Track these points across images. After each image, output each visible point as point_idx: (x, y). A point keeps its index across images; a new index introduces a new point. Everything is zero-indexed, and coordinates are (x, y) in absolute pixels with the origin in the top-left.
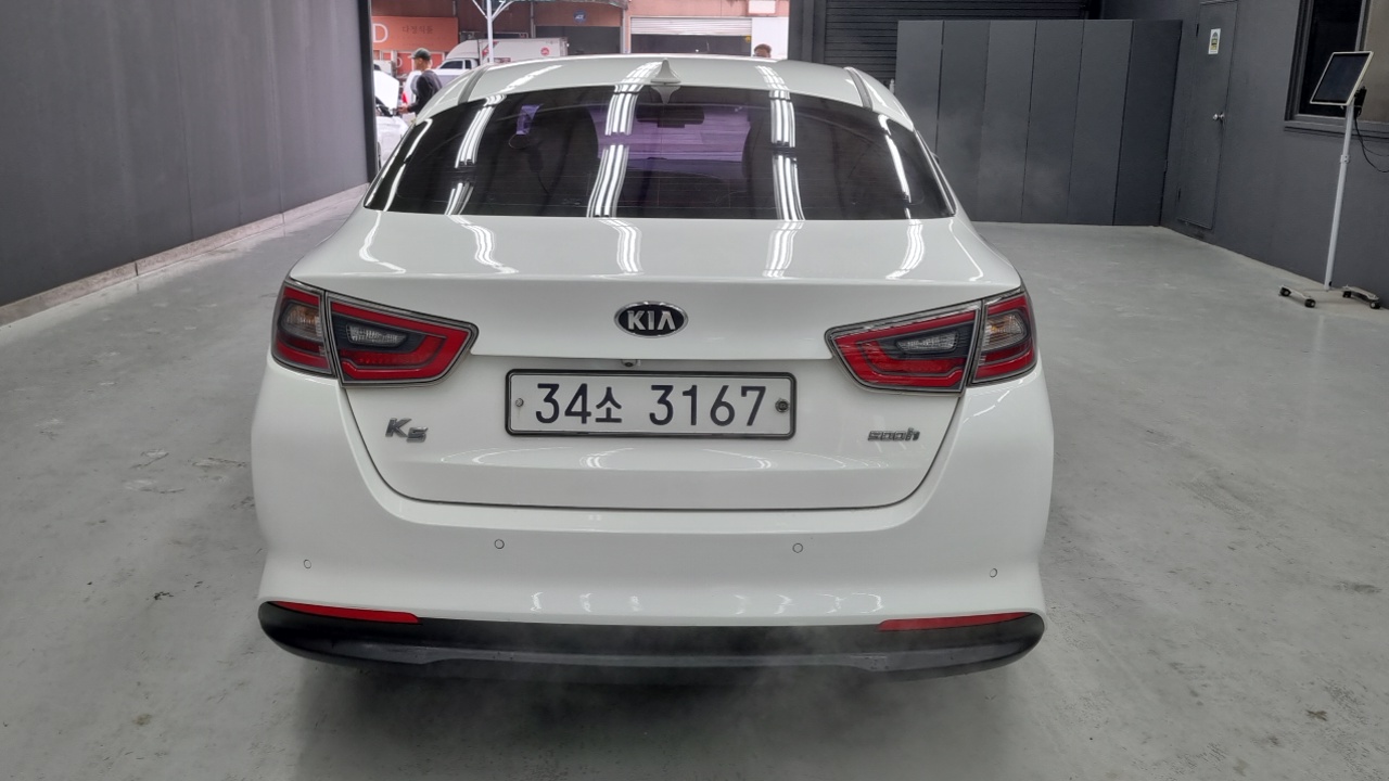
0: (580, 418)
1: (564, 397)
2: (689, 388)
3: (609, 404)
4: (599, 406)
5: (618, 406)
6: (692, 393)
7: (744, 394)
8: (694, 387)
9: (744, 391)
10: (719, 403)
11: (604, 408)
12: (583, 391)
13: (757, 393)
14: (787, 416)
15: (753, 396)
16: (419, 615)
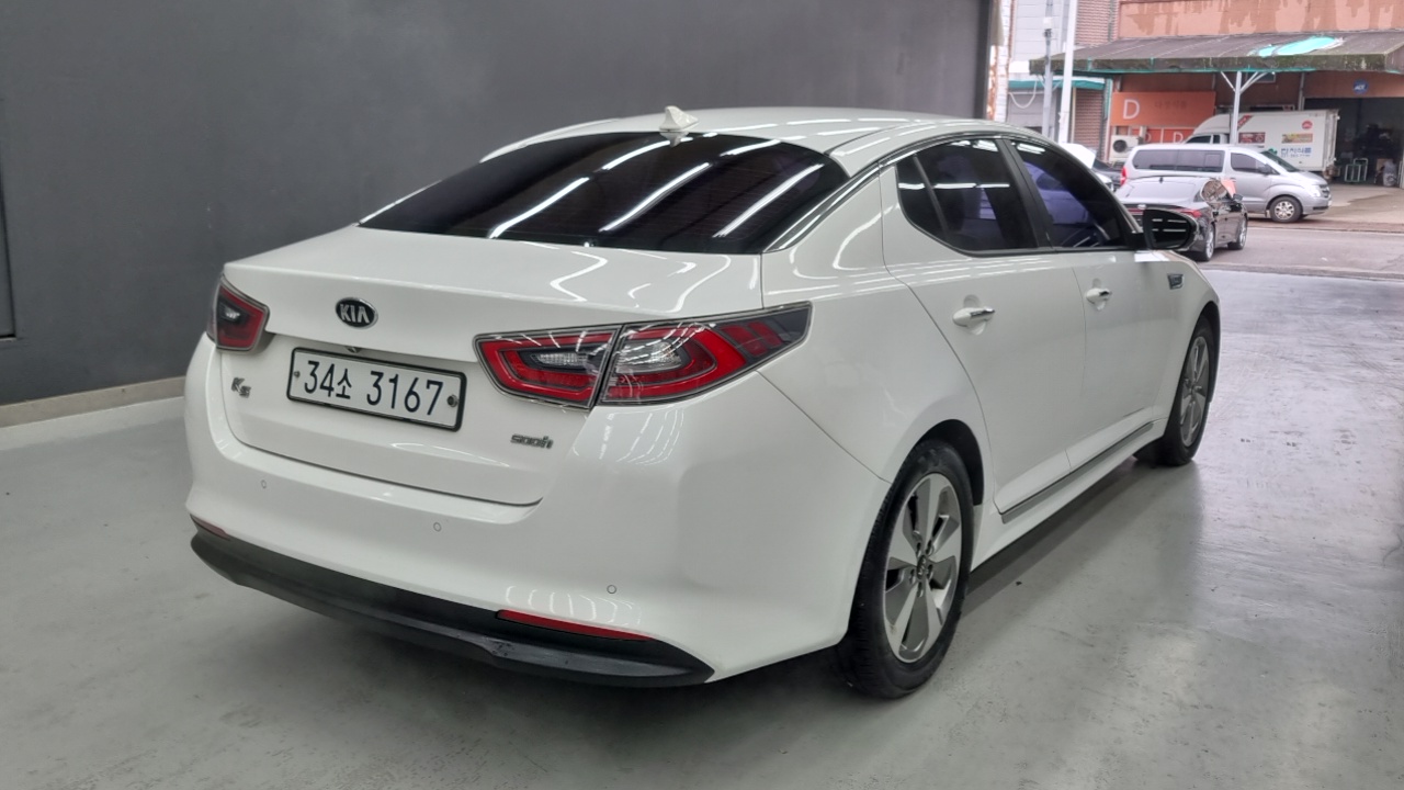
0: (327, 392)
1: (321, 373)
2: (393, 377)
3: (345, 383)
4: (339, 384)
5: (350, 385)
6: (394, 381)
7: (428, 387)
8: (397, 376)
9: (430, 382)
10: (411, 392)
11: (341, 386)
12: (331, 370)
13: (436, 387)
14: (454, 411)
15: (434, 388)
16: (228, 532)
